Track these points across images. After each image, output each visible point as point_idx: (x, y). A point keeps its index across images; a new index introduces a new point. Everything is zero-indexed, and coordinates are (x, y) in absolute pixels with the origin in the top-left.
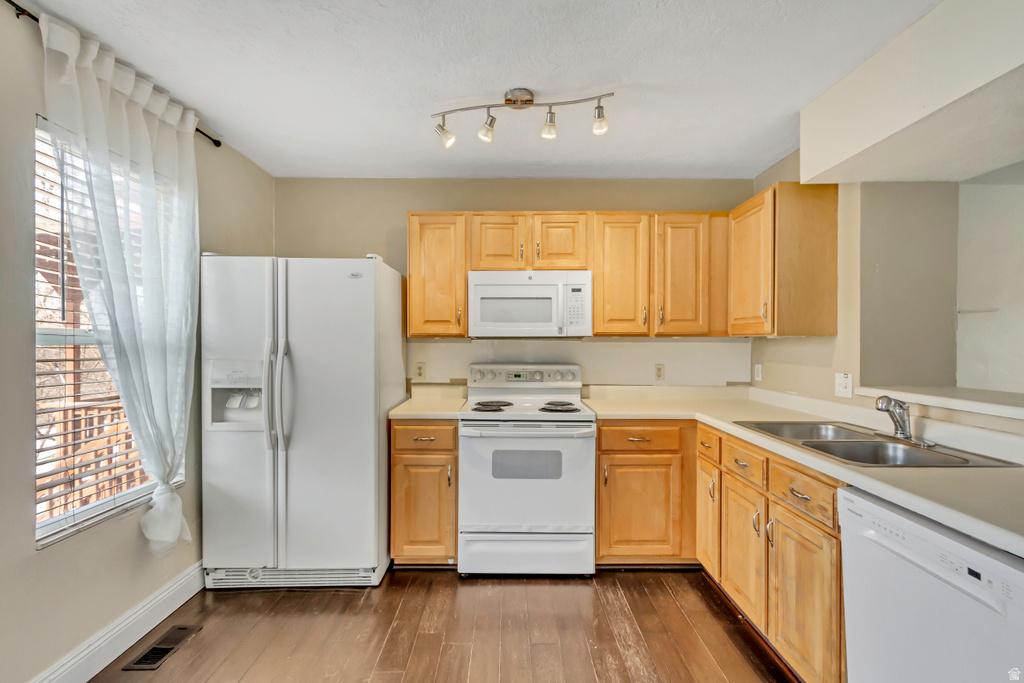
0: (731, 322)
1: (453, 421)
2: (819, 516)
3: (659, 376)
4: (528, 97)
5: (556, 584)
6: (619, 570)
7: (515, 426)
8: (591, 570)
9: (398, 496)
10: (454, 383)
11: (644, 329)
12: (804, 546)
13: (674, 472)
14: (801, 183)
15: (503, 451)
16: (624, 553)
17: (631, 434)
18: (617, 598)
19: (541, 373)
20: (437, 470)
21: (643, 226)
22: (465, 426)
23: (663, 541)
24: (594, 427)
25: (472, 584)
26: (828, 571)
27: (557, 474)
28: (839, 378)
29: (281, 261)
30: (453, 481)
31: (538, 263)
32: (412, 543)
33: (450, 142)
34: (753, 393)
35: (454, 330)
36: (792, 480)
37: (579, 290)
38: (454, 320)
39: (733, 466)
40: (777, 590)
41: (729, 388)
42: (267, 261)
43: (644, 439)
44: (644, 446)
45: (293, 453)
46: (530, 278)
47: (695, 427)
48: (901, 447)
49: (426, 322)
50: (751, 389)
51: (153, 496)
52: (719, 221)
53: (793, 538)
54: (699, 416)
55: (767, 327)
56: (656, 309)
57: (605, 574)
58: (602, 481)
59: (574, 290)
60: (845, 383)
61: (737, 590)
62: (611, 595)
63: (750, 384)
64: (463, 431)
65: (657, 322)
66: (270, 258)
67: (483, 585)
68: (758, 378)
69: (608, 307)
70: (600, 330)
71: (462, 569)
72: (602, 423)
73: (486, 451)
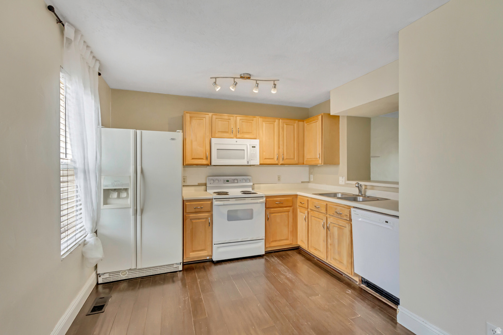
0: (305, 160)
1: (211, 200)
2: (345, 218)
3: (279, 180)
4: (249, 76)
5: (252, 260)
6: (272, 252)
7: (236, 200)
8: (264, 253)
9: (188, 232)
10: (199, 185)
11: (277, 162)
12: (341, 228)
13: (291, 214)
14: (331, 114)
15: (231, 210)
16: (275, 245)
17: (277, 201)
18: (275, 260)
19: (237, 180)
20: (204, 220)
21: (276, 123)
22: (216, 201)
23: (287, 239)
24: (264, 200)
25: (220, 264)
26: (348, 233)
27: (251, 218)
28: (341, 178)
29: (138, 132)
30: (211, 224)
31: (238, 136)
32: (194, 251)
33: (218, 89)
34: (310, 185)
35: (204, 162)
36: (336, 209)
37: (255, 147)
38: (205, 158)
39: (314, 208)
40: (331, 245)
41: (303, 184)
42: (132, 131)
43: (281, 202)
44: (281, 205)
45: (144, 216)
46: (236, 142)
47: (297, 197)
48: (361, 198)
49: (193, 159)
50: (309, 184)
51: (86, 238)
52: (301, 123)
53: (336, 227)
54: (299, 193)
55: (320, 162)
56: (281, 154)
57: (268, 253)
58: (267, 219)
59: (253, 147)
60: (342, 180)
61: (316, 249)
62: (273, 260)
63: (309, 182)
64: (215, 203)
65: (281, 159)
66: (134, 130)
67: (225, 264)
68: (312, 180)
69: (264, 153)
70: (262, 163)
71: (215, 259)
72: (267, 197)
73: (225, 211)
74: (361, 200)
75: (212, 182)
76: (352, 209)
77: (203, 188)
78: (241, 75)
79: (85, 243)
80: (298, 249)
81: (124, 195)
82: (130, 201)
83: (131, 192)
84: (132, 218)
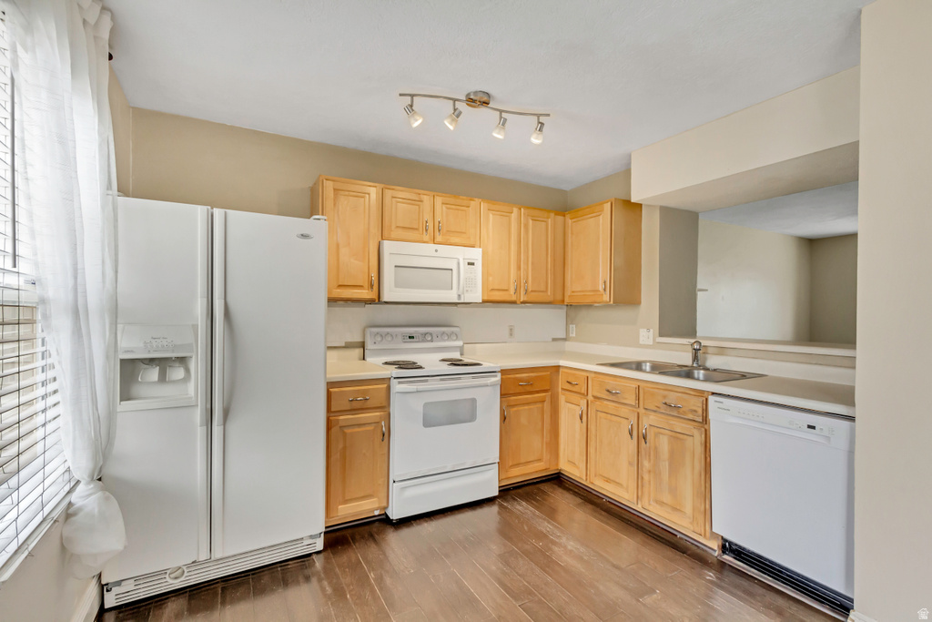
0: (568, 293)
1: (386, 380)
2: (691, 416)
3: (511, 335)
4: (485, 99)
5: (474, 509)
6: (509, 489)
8: (496, 494)
9: (336, 456)
10: (348, 346)
11: (514, 298)
12: (676, 437)
13: (547, 406)
14: (632, 201)
15: (432, 403)
16: (518, 474)
17: (521, 380)
18: (521, 507)
19: (431, 334)
20: (370, 428)
21: (514, 216)
22: (400, 383)
23: (540, 460)
24: (498, 378)
25: (408, 526)
27: (472, 418)
28: (643, 332)
29: (218, 213)
30: (386, 436)
31: (439, 238)
32: (346, 502)
33: (417, 123)
34: (569, 346)
35: (365, 294)
36: (665, 397)
37: (473, 264)
38: (366, 285)
39: (604, 395)
40: (650, 472)
41: (555, 343)
42: (200, 211)
43: (529, 382)
44: (529, 389)
46: (436, 251)
47: (558, 371)
48: (702, 372)
49: (340, 286)
50: (567, 343)
52: (560, 218)
53: (664, 435)
54: (562, 363)
55: (606, 298)
56: (523, 281)
57: (507, 492)
58: (504, 418)
59: (469, 264)
60: (647, 335)
61: (608, 480)
62: (518, 507)
63: (565, 339)
64: (397, 387)
65: (522, 292)
66: (205, 208)
67: (418, 524)
68: (573, 335)
69: (491, 279)
70: (486, 298)
71: (395, 514)
72: (503, 372)
73: (417, 404)
74: (701, 377)
75: (379, 339)
76: (711, 399)
77: (358, 352)
78: (469, 94)
79: (70, 511)
80: (558, 479)
81: (178, 373)
82: (193, 389)
83: (197, 366)
84: (200, 432)
